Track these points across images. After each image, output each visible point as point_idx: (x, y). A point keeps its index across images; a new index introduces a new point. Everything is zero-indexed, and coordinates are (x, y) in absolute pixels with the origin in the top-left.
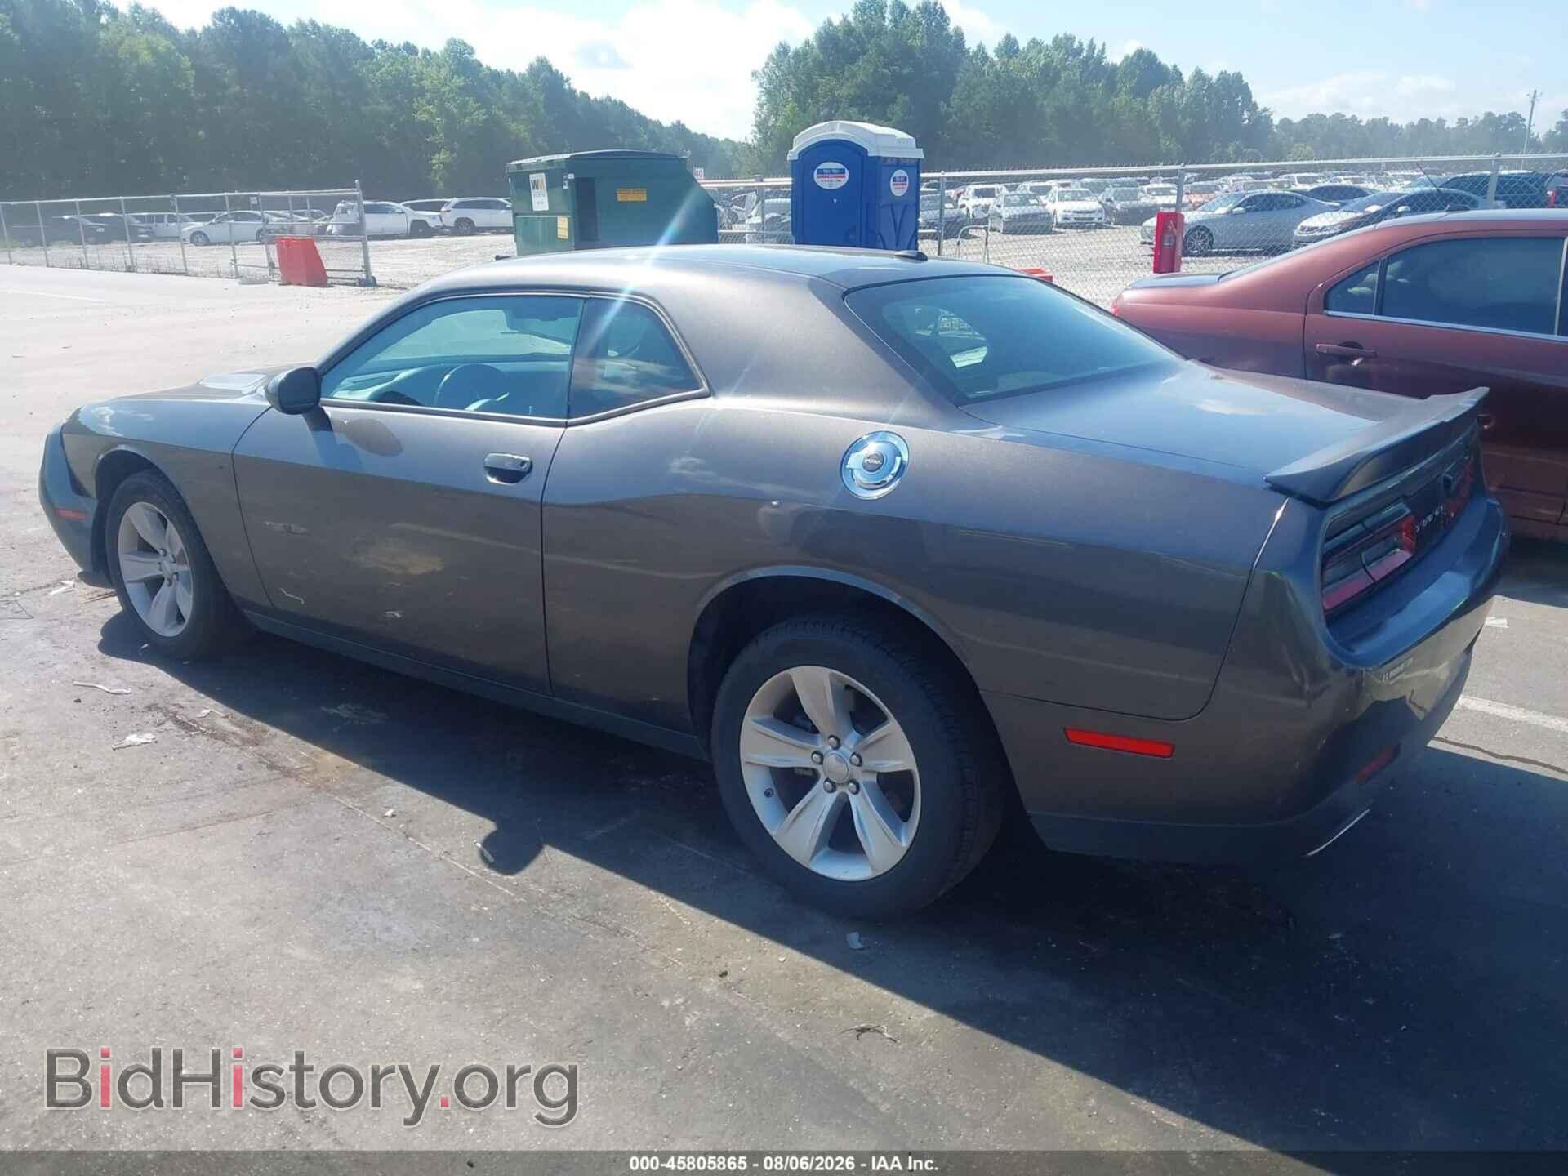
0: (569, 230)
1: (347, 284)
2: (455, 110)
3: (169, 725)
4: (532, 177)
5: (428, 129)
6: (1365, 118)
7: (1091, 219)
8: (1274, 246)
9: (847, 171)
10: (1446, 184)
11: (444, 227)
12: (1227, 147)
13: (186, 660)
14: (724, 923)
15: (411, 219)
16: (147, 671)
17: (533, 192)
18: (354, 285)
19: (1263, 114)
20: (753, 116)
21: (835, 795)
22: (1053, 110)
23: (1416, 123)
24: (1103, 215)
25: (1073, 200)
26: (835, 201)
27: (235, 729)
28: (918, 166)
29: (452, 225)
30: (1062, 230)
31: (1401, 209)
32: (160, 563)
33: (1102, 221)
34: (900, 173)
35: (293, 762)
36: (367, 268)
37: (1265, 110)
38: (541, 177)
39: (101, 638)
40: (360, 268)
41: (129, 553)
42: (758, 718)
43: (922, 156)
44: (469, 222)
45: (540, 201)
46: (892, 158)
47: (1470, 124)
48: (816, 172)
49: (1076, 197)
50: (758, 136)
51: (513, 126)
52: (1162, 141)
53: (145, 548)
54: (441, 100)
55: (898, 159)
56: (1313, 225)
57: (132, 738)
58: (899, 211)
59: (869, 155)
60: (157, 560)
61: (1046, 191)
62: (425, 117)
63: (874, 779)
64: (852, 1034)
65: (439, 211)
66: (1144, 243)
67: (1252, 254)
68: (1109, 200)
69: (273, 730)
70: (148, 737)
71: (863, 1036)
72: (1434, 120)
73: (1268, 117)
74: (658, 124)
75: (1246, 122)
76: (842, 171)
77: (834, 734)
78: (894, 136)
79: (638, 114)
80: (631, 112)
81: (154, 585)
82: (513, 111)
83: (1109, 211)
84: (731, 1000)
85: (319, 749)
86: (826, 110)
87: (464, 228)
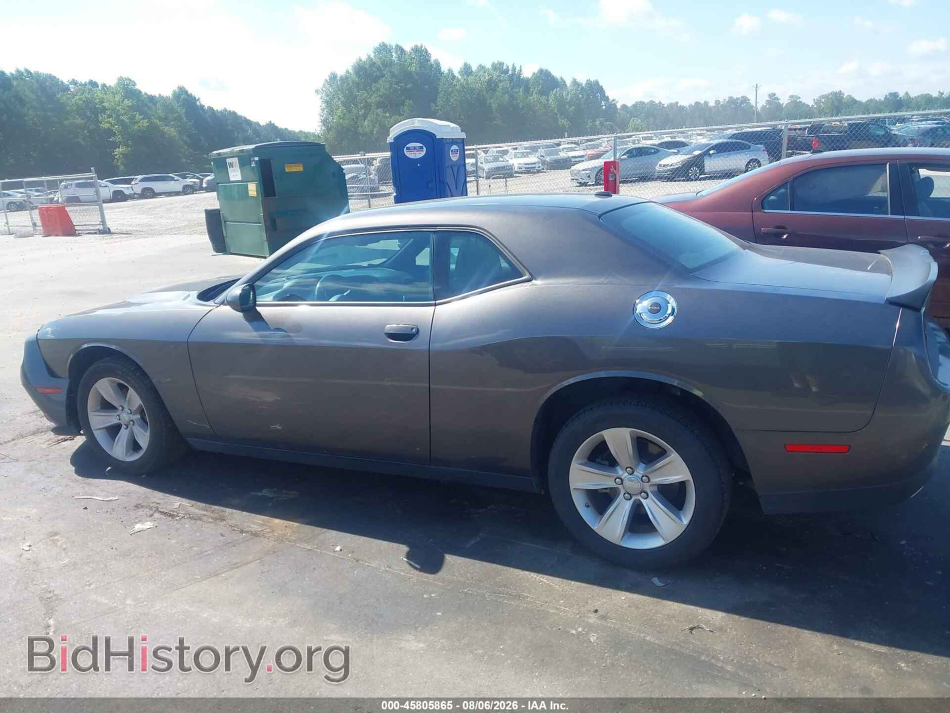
0: (257, 191)
1: (89, 233)
2: (127, 121)
3: (157, 515)
4: (228, 160)
5: (110, 132)
6: (666, 102)
7: (535, 168)
8: (643, 177)
9: (424, 148)
10: (731, 137)
11: (135, 194)
12: (595, 122)
13: (143, 475)
14: (578, 584)
15: (112, 190)
16: (118, 485)
17: (229, 170)
18: (95, 233)
19: (613, 102)
20: (319, 116)
21: (631, 501)
22: (497, 105)
23: (693, 104)
24: (540, 165)
25: (521, 157)
26: (419, 165)
27: (204, 512)
28: (463, 143)
29: (140, 192)
30: (520, 175)
31: (712, 152)
32: (119, 415)
33: (540, 168)
34: (454, 147)
35: (255, 528)
36: (103, 222)
37: (613, 100)
38: (235, 160)
39: (74, 468)
40: (98, 223)
41: (94, 412)
42: (580, 462)
43: (465, 137)
44: (151, 190)
45: (235, 174)
46: (449, 139)
47: (721, 103)
48: (405, 149)
49: (524, 155)
50: (323, 128)
51: (166, 129)
52: (560, 120)
53: (106, 406)
54: (117, 114)
55: (453, 139)
56: (666, 163)
57: (138, 526)
58: (455, 170)
59: (437, 137)
60: (115, 414)
61: (505, 152)
62: (107, 126)
63: (656, 489)
64: (688, 631)
65: (130, 184)
66: (573, 179)
67: (631, 182)
68: (542, 156)
69: (228, 510)
70: (148, 525)
71: (694, 632)
72: (702, 102)
73: (615, 105)
74: (258, 124)
75: (604, 107)
76: (421, 148)
77: (629, 465)
78: (449, 126)
79: (245, 118)
80: (241, 117)
81: (114, 431)
82: (164, 119)
83: (544, 163)
84: (608, 625)
85: (267, 518)
86: (363, 111)
87: (148, 194)
